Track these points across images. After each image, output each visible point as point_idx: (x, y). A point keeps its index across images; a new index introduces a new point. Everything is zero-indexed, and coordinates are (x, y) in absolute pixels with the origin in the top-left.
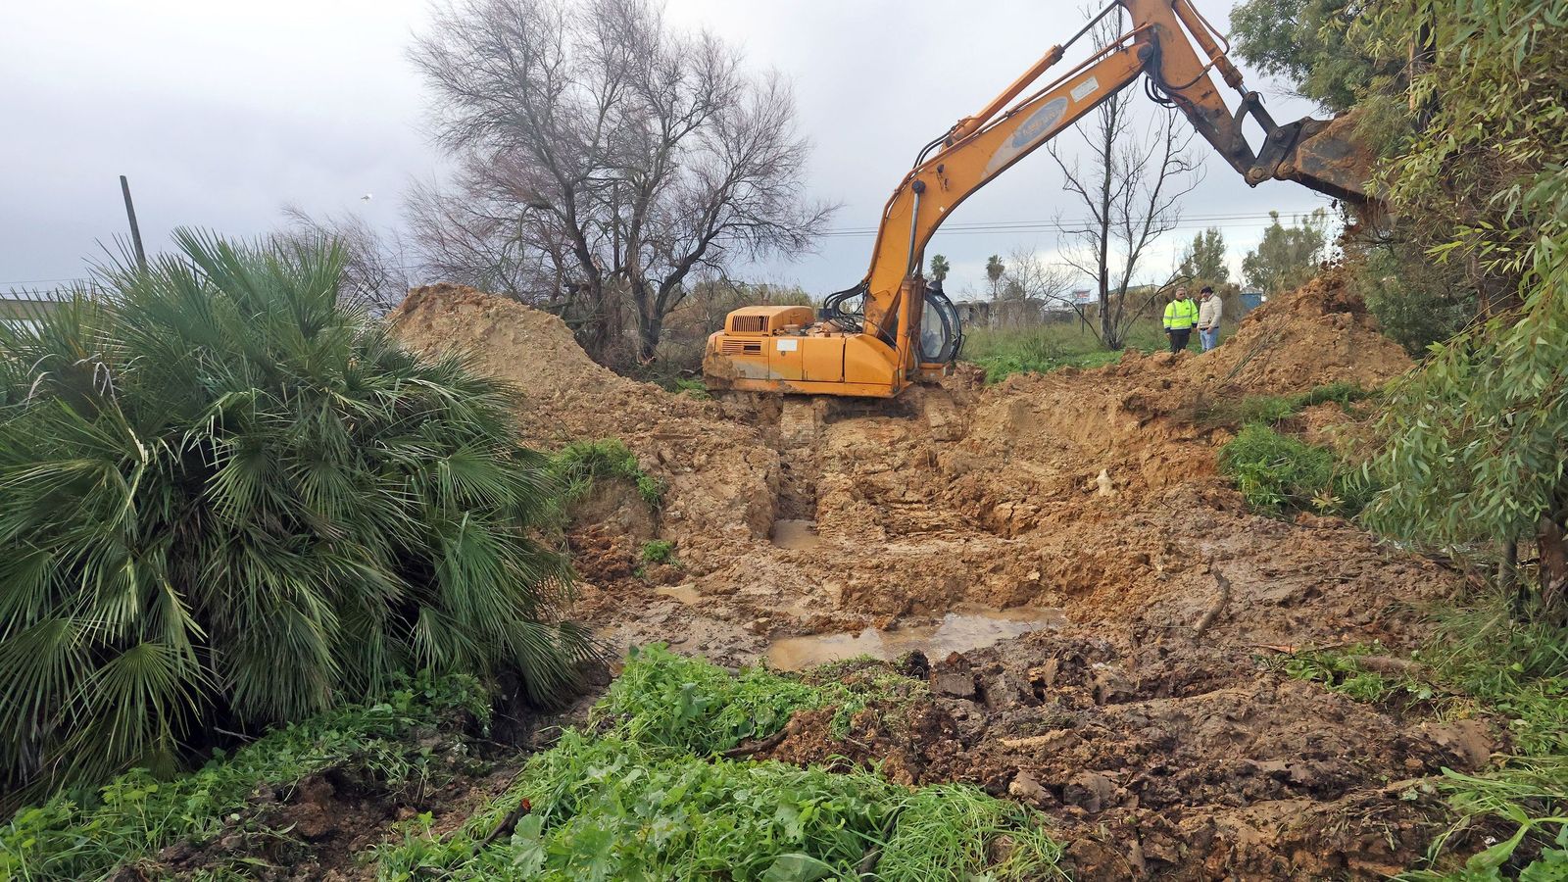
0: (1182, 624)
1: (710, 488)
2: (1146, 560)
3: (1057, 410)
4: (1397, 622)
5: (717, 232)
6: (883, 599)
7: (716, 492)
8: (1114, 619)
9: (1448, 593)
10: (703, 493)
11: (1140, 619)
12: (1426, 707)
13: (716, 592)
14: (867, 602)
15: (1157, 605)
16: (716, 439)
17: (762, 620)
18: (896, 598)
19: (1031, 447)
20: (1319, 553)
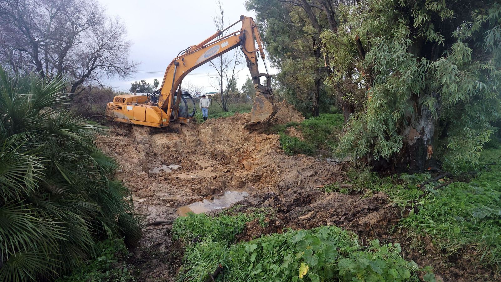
0: (291, 185)
1: (127, 160)
2: (273, 170)
3: (225, 129)
4: (334, 177)
5: (95, 67)
6: (205, 190)
7: (129, 161)
8: (272, 187)
9: (340, 169)
10: (125, 162)
11: (279, 185)
12: (361, 193)
13: (146, 196)
14: (200, 192)
15: (282, 181)
16: (122, 143)
17: (172, 203)
18: (208, 189)
19: (219, 141)
20: (310, 163)
